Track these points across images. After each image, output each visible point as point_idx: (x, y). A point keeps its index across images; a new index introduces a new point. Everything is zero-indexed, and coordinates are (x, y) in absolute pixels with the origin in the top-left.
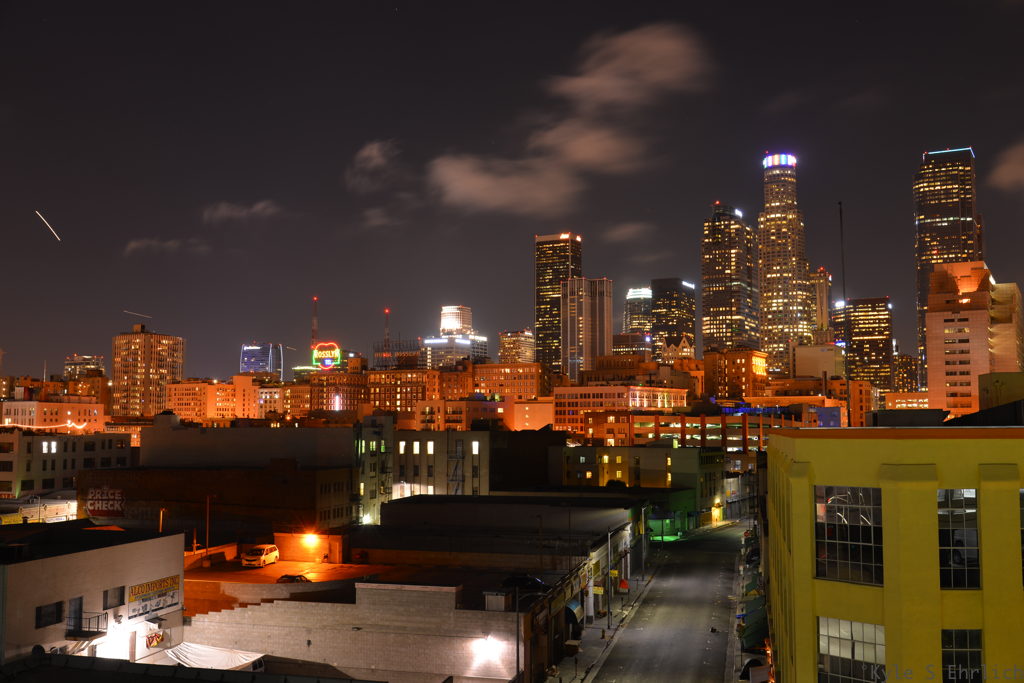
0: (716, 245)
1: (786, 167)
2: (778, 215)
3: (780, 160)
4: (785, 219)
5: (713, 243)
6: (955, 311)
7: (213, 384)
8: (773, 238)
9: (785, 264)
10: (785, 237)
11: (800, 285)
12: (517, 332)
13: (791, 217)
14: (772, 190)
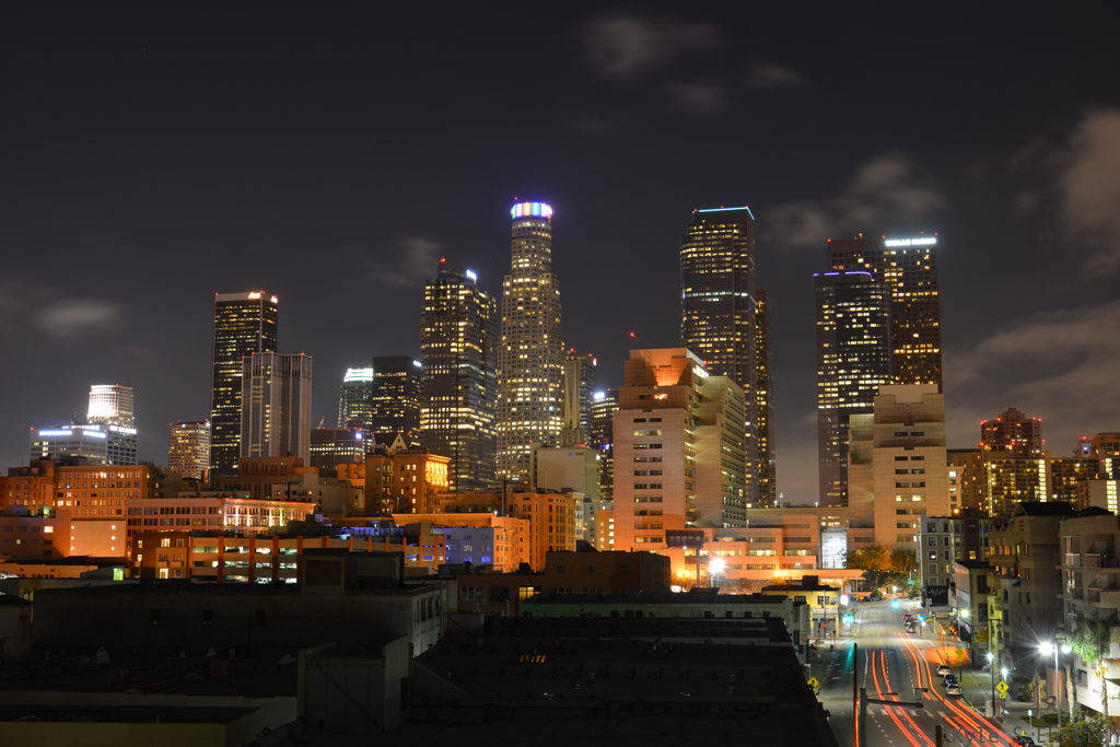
0: (440, 315)
1: (538, 218)
2: (528, 280)
3: (531, 210)
4: (535, 284)
5: (437, 313)
6: (646, 410)
8: (520, 308)
9: (535, 342)
10: (534, 308)
11: (552, 370)
12: (193, 424)
13: (543, 282)
14: (520, 247)
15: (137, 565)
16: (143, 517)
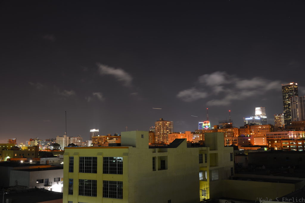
7: (180, 134)
12: (279, 115)
15: (270, 147)
16: (270, 136)
